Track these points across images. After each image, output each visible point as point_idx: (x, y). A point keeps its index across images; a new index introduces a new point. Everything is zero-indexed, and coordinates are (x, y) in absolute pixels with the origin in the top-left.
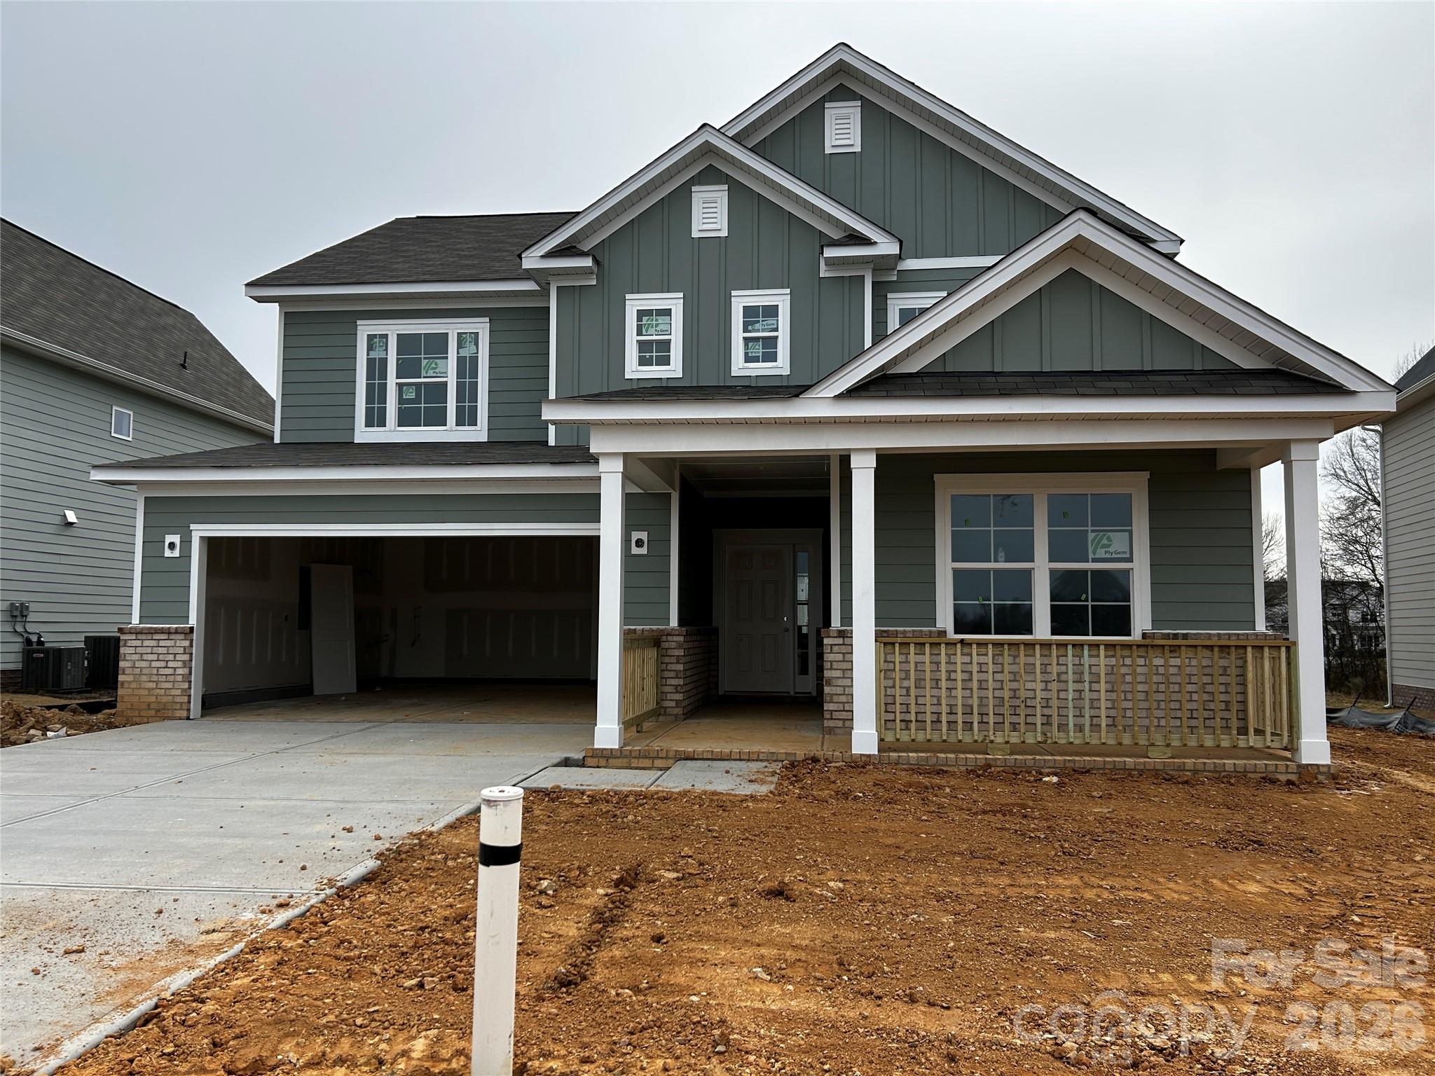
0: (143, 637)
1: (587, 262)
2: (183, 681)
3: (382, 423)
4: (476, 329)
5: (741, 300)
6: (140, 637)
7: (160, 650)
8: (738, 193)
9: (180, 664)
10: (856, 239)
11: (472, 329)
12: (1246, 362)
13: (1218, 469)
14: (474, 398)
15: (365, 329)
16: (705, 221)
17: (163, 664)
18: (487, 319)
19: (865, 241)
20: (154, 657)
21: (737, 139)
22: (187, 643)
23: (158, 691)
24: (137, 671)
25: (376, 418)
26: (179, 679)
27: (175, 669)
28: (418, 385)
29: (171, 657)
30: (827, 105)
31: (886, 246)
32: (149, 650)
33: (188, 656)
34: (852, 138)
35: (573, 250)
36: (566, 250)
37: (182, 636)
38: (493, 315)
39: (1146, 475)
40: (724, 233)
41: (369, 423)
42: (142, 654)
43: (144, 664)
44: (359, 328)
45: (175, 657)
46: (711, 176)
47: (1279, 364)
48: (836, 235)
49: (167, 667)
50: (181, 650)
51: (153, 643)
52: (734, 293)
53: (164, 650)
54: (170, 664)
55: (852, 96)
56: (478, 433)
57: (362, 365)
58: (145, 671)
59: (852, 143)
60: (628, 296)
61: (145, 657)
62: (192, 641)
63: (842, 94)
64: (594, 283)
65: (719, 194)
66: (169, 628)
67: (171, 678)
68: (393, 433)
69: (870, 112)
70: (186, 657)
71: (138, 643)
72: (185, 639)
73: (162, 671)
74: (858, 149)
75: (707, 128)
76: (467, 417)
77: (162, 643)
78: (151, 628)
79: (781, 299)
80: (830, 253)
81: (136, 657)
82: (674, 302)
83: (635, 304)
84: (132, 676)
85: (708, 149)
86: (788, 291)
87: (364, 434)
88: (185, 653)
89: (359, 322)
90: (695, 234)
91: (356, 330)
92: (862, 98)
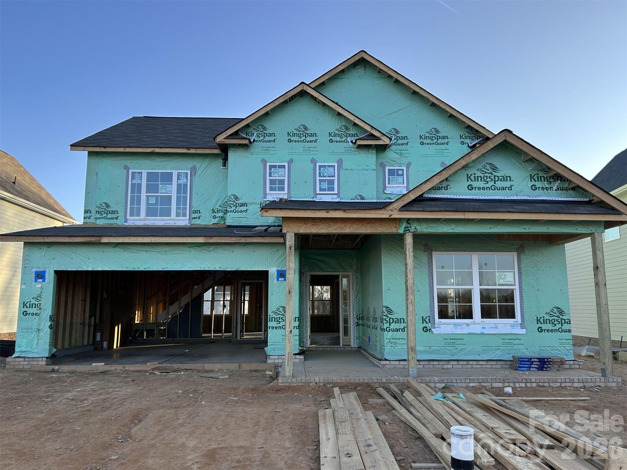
3: (138, 215)
4: (187, 170)
5: (318, 162)
10: (371, 137)
14: (185, 203)
19: (375, 138)
21: (314, 88)
25: (136, 212)
28: (157, 197)
36: (235, 136)
41: (131, 215)
52: (314, 159)
68: (143, 220)
75: (303, 84)
76: (180, 213)
79: (336, 162)
82: (287, 162)
83: (268, 162)
85: (303, 92)
86: (339, 159)
87: (128, 220)
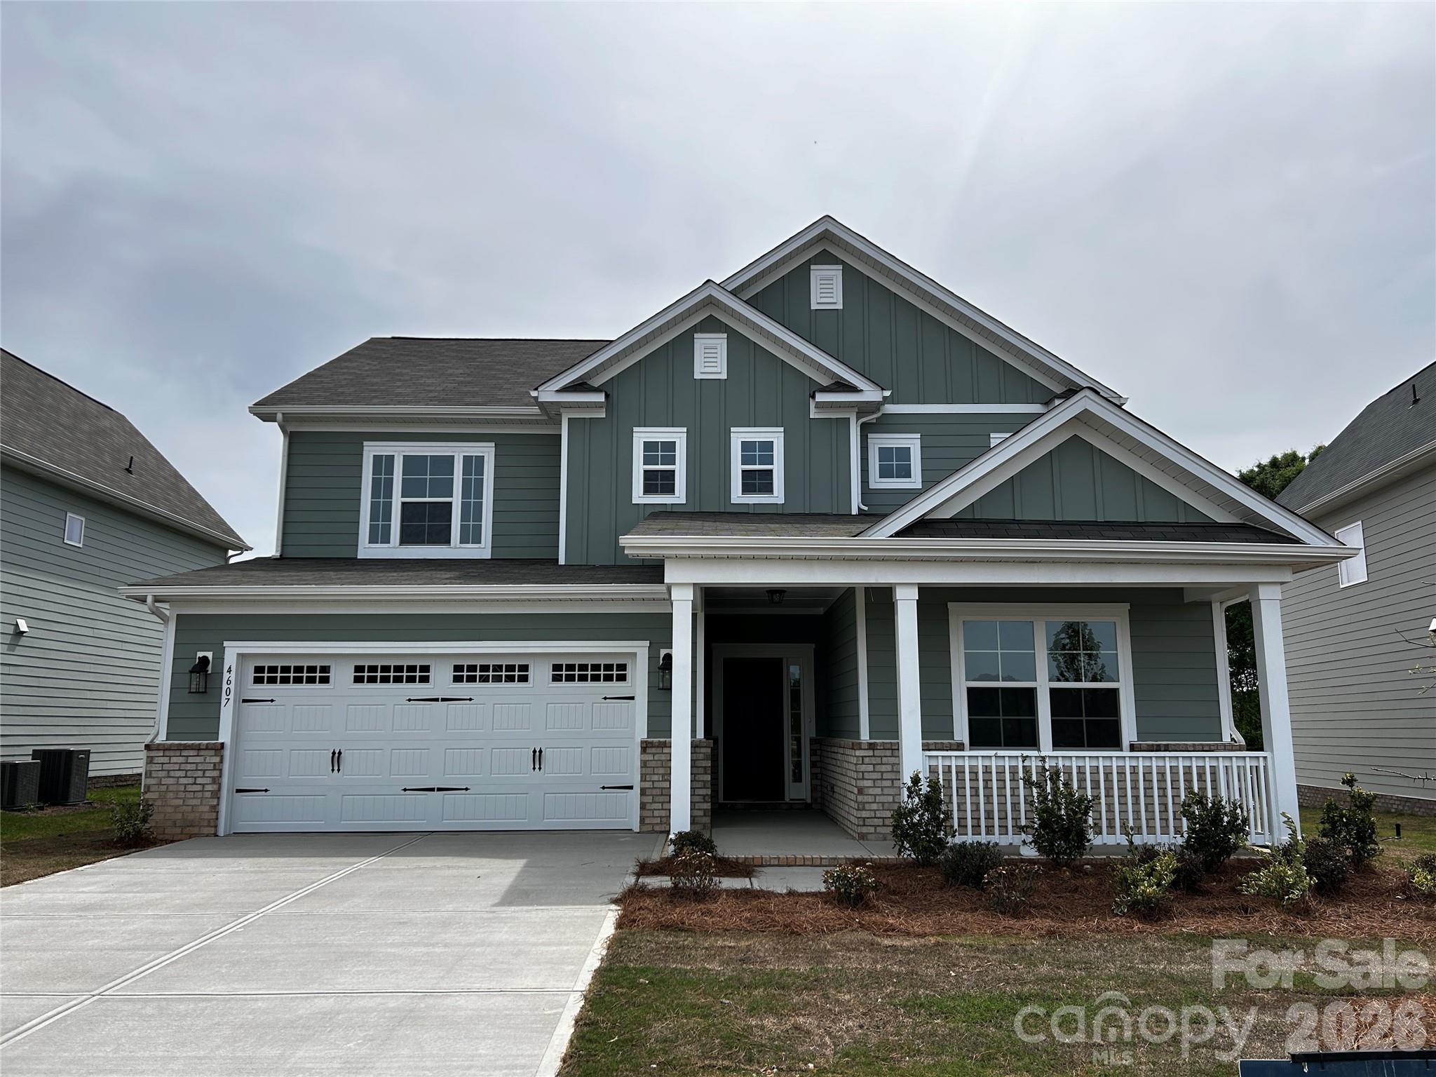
0: (171, 753)
1: (600, 398)
2: (212, 798)
3: (386, 540)
4: (482, 452)
5: (739, 436)
6: (167, 753)
7: (189, 767)
8: (736, 340)
9: (209, 781)
10: (842, 386)
11: (477, 452)
12: (1220, 517)
13: (1185, 601)
14: (478, 517)
15: (371, 450)
16: (706, 364)
17: (191, 781)
18: (493, 444)
19: (853, 389)
20: (182, 774)
21: (734, 293)
22: (217, 759)
23: (184, 807)
24: (163, 788)
25: (381, 535)
26: (208, 795)
27: (203, 785)
29: (200, 774)
30: (812, 267)
31: (870, 394)
32: (177, 767)
33: (218, 772)
34: (835, 297)
35: (585, 386)
36: (580, 386)
37: (212, 752)
38: (500, 442)
39: (1128, 606)
40: (724, 376)
41: (373, 540)
42: (169, 771)
43: (171, 781)
44: (365, 448)
45: (204, 774)
46: (712, 325)
47: (1245, 520)
48: (825, 382)
49: (195, 784)
50: (211, 766)
51: (181, 760)
52: (733, 429)
53: (193, 767)
54: (199, 781)
55: (836, 261)
56: (483, 550)
57: (368, 483)
58: (171, 788)
59: (835, 301)
60: (635, 429)
61: (172, 774)
62: (222, 757)
63: (825, 258)
64: (604, 416)
65: (720, 341)
66: (200, 744)
67: (200, 795)
68: (394, 549)
69: (850, 275)
70: (216, 773)
71: (166, 760)
72: (215, 755)
73: (190, 788)
74: (840, 307)
75: (711, 284)
76: (469, 536)
77: (190, 760)
78: (180, 744)
79: (775, 436)
80: (820, 397)
81: (164, 774)
82: (678, 436)
83: (642, 436)
84: (157, 793)
85: (710, 302)
86: (782, 429)
87: (366, 550)
88: (214, 769)
89: (365, 443)
90: (697, 376)
91: (363, 450)
92: (843, 262)
